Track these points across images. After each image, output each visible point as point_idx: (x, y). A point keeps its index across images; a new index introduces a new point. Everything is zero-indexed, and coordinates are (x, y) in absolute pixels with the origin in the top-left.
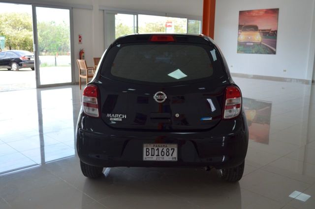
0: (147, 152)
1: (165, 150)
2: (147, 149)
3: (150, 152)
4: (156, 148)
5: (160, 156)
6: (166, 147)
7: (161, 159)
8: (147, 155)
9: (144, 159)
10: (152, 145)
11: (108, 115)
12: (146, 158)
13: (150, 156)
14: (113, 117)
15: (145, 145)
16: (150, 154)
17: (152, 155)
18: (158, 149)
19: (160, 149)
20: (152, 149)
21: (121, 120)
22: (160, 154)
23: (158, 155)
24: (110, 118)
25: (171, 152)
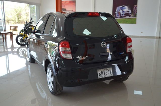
0: (99, 74)
1: (107, 72)
2: (99, 72)
3: (101, 73)
4: (103, 71)
5: (106, 75)
6: (107, 70)
7: (106, 77)
8: (100, 76)
9: (99, 78)
10: (101, 70)
11: (77, 57)
12: (99, 77)
13: (101, 76)
14: (80, 58)
15: (98, 70)
16: (101, 75)
17: (102, 75)
18: (104, 71)
19: (105, 71)
20: (101, 72)
21: (85, 59)
22: (105, 74)
23: (105, 75)
24: (78, 58)
25: (110, 72)
